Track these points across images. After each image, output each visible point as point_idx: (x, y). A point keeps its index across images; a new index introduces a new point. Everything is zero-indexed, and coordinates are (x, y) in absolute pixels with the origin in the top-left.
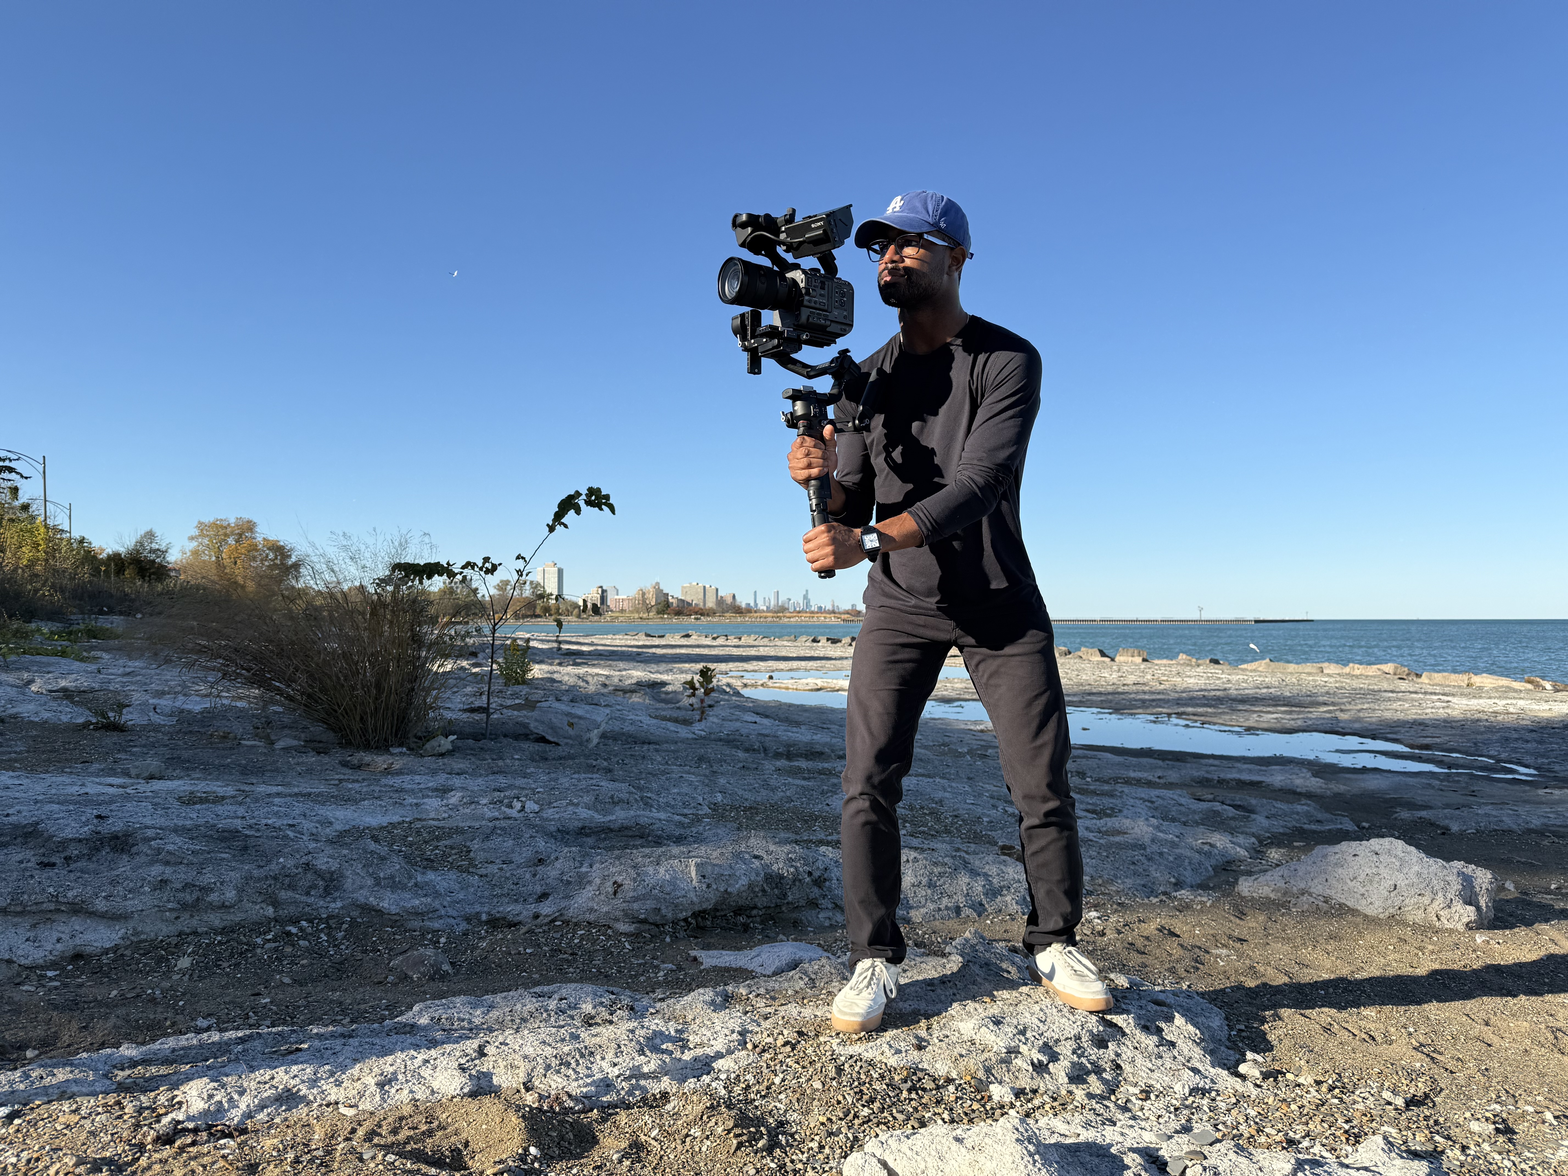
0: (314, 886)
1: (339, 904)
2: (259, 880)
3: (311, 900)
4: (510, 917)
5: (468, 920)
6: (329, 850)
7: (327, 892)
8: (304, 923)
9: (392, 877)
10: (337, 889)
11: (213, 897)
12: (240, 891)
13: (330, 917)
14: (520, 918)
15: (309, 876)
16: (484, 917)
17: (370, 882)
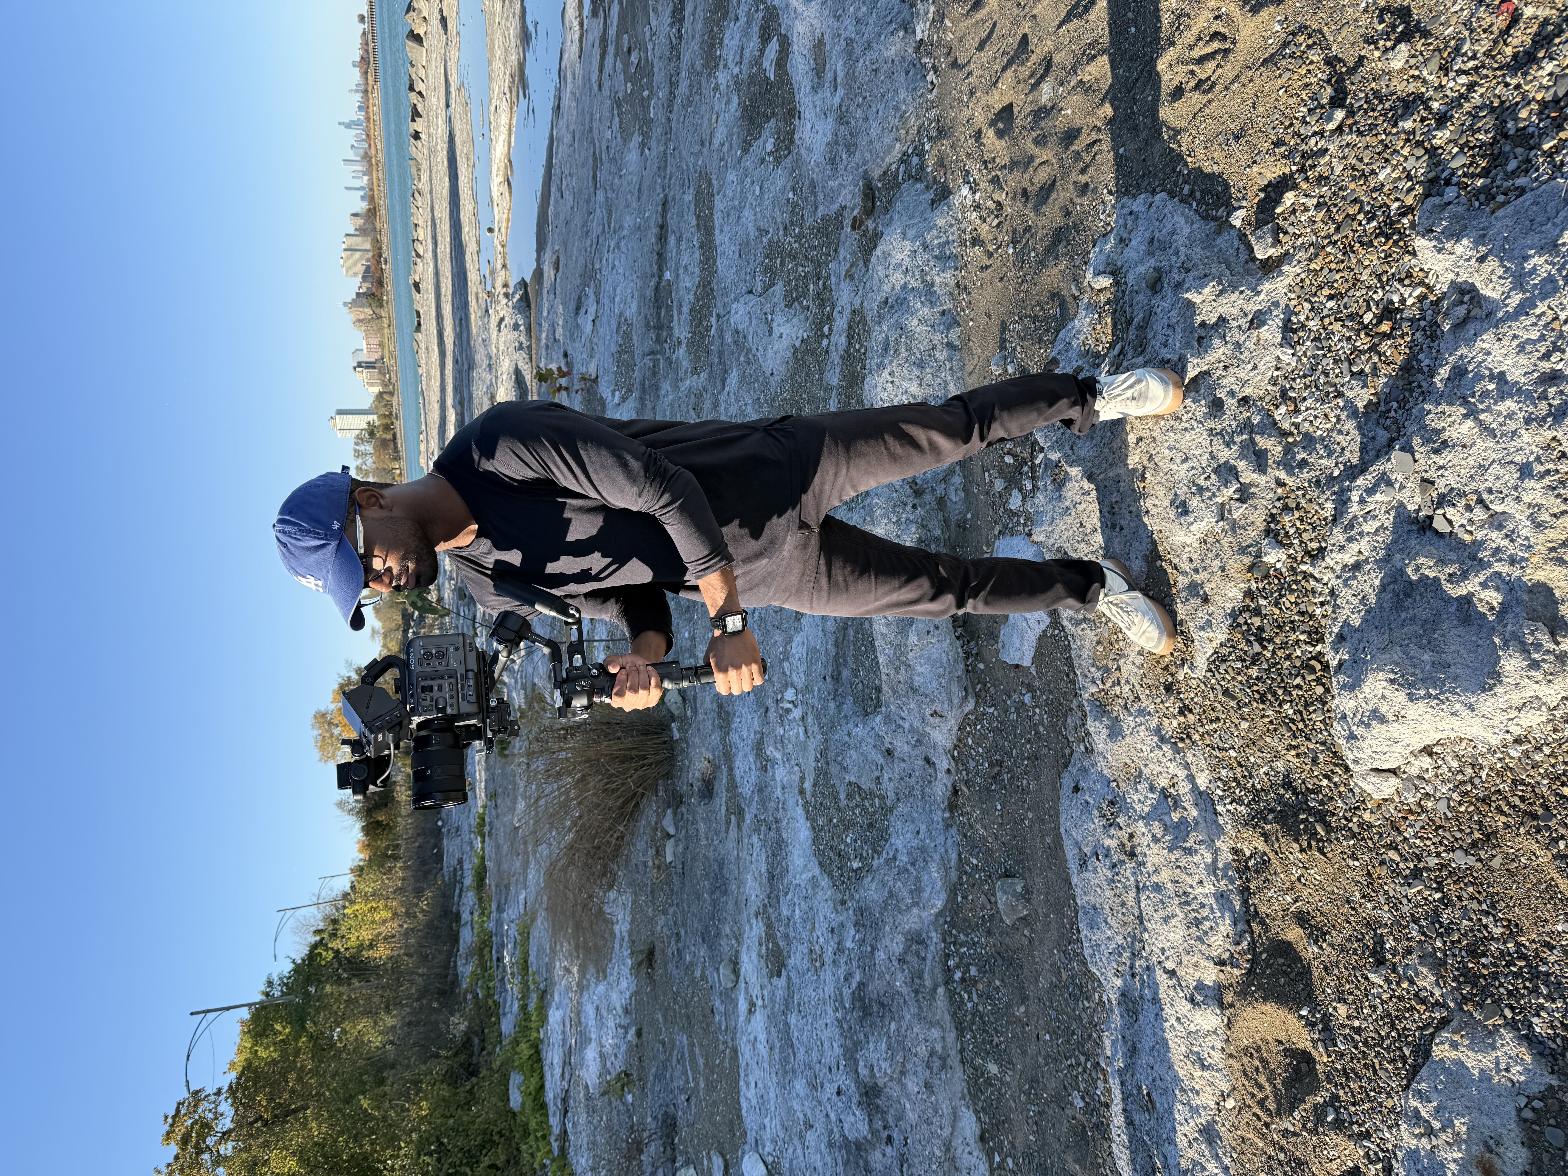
0: (917, 954)
1: (933, 934)
2: (920, 1008)
3: (929, 956)
4: (948, 794)
5: (948, 827)
6: (887, 941)
7: (921, 942)
8: (951, 963)
9: (911, 892)
10: (919, 934)
11: (938, 1048)
12: (931, 1024)
13: (944, 941)
14: (949, 785)
15: (908, 958)
16: (947, 815)
17: (915, 910)
